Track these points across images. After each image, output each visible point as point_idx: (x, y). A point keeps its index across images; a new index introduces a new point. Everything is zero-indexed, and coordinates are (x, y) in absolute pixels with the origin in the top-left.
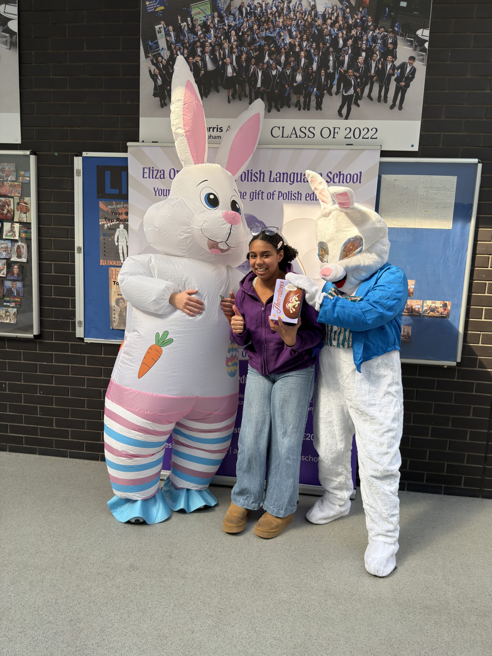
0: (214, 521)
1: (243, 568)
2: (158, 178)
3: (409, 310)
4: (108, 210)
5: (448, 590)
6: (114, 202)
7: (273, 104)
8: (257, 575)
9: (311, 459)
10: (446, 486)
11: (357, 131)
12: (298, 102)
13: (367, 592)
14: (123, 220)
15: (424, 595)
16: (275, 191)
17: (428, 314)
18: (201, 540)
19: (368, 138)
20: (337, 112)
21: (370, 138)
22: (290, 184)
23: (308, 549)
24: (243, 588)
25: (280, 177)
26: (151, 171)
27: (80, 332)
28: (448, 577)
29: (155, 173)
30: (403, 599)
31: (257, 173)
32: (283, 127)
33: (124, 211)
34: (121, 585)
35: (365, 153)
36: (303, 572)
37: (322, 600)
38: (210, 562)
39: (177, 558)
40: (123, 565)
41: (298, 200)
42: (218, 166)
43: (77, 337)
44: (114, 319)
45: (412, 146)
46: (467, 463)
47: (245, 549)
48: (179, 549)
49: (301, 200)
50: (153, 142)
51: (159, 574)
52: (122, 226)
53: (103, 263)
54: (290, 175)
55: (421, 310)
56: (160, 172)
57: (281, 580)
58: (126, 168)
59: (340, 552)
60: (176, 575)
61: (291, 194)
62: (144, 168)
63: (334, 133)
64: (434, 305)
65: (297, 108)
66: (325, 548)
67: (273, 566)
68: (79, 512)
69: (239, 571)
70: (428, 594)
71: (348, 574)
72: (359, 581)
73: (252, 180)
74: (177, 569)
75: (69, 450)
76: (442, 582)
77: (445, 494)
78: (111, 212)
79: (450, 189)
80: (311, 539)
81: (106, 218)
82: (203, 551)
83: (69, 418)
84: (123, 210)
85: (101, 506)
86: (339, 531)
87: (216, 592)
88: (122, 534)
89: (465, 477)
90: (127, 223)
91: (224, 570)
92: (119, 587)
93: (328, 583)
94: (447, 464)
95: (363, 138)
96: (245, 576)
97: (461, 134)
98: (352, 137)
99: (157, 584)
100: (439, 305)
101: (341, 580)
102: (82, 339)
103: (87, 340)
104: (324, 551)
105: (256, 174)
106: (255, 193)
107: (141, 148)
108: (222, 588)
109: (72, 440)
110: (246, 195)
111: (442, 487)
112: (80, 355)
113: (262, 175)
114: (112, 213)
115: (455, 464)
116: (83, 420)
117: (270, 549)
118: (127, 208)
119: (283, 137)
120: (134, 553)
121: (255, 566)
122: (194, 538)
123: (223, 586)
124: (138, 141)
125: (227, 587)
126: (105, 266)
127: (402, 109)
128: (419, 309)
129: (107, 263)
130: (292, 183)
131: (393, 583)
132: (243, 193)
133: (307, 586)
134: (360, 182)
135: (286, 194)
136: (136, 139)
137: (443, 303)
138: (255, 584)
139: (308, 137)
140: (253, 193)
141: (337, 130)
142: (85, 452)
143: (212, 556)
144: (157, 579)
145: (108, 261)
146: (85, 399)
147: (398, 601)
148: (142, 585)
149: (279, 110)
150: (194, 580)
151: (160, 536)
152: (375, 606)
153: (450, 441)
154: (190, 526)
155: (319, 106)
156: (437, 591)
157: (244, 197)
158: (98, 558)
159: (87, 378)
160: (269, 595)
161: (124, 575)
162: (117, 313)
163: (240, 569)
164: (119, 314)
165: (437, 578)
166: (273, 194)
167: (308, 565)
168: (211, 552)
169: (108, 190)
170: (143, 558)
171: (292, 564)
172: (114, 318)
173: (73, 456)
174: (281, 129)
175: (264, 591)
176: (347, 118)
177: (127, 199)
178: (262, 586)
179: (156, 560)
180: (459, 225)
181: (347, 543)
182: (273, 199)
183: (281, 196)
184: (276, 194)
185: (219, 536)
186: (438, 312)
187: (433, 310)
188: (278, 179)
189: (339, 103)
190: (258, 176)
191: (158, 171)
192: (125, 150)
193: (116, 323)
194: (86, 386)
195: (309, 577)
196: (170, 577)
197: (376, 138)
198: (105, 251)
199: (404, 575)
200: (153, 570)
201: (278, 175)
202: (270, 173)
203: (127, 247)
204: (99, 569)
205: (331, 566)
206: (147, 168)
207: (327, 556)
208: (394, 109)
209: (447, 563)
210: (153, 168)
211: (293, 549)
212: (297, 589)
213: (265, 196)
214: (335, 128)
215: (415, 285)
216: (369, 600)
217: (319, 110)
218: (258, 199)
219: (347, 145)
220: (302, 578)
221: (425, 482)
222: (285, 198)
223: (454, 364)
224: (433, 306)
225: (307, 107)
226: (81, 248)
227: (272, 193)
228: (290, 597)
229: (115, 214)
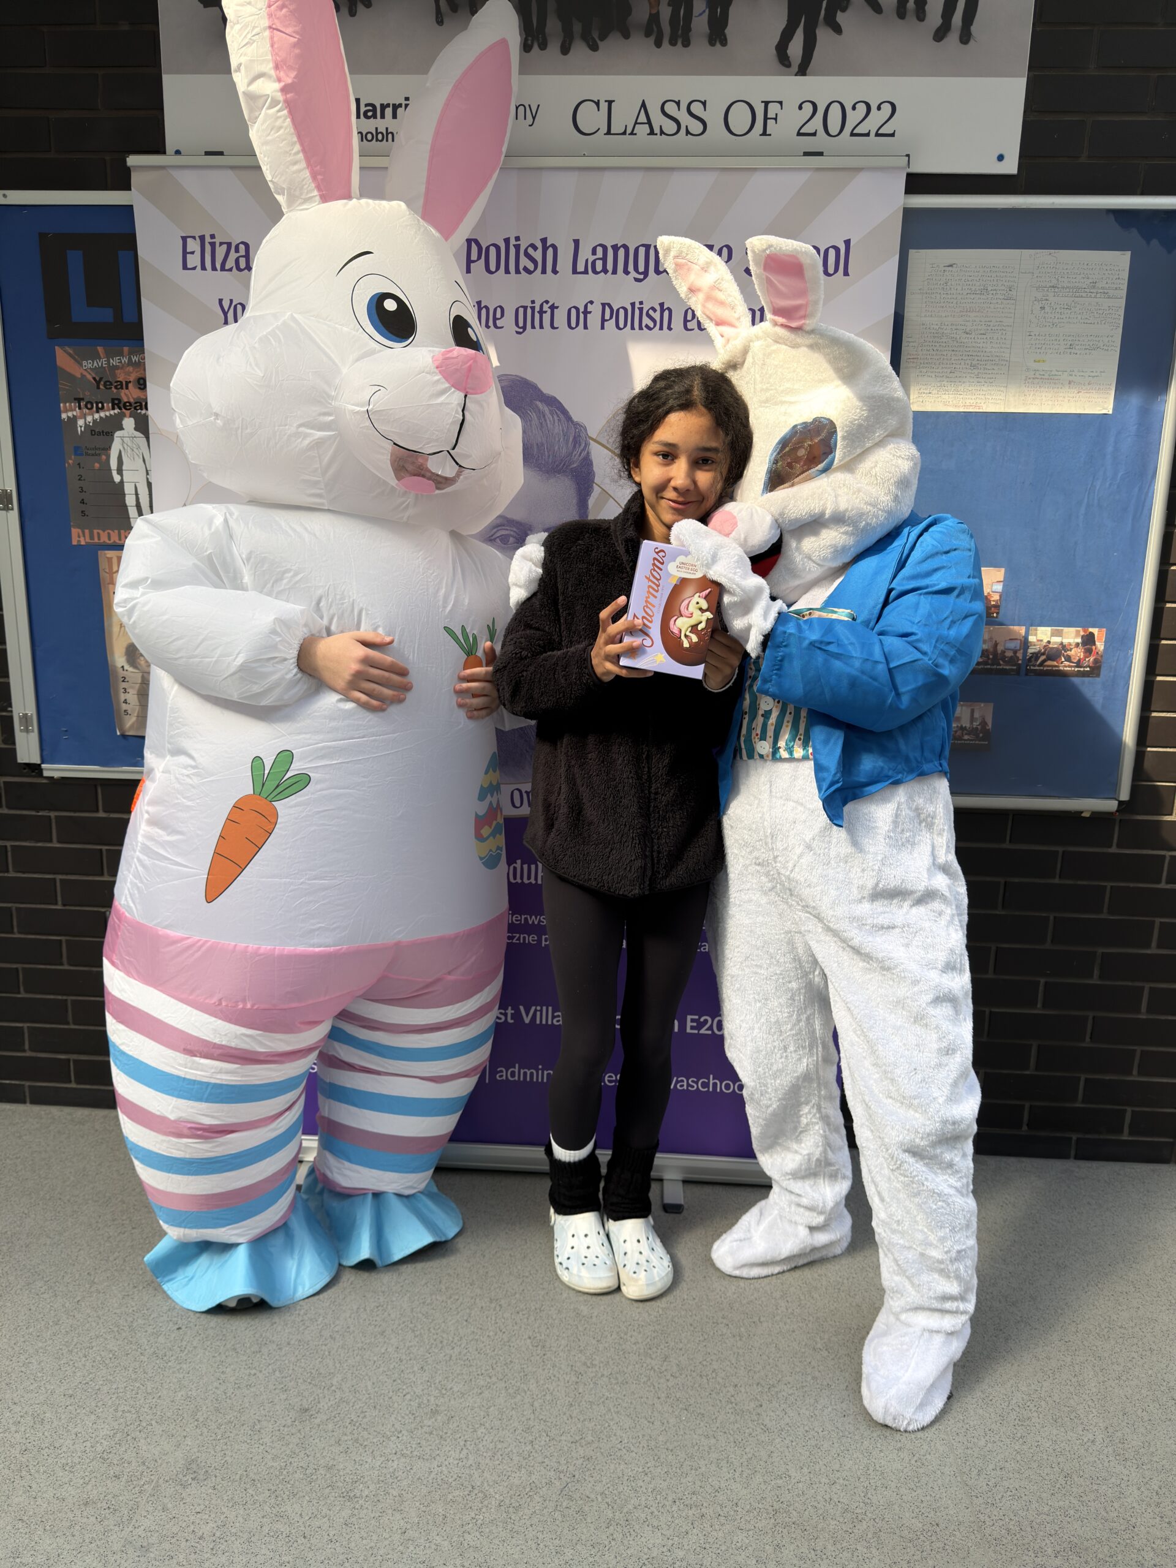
0: (444, 1289)
1: (529, 1447)
2: (230, 270)
3: (988, 657)
4: (85, 373)
5: (1126, 1478)
6: (100, 349)
7: (577, 28)
8: (571, 1468)
9: (715, 1085)
10: (1080, 1136)
11: (835, 110)
12: (654, 18)
13: (896, 1507)
14: (131, 405)
15: (1061, 1503)
16: (591, 302)
17: (1039, 666)
18: (404, 1357)
19: (868, 135)
20: (774, 52)
21: (873, 134)
22: (637, 280)
23: (715, 1365)
24: (528, 1523)
25: (604, 259)
26: (208, 248)
27: (27, 748)
28: (1119, 1434)
29: (221, 252)
30: (1001, 1523)
31: (535, 248)
32: (610, 103)
33: (132, 378)
34: (154, 1539)
35: (863, 178)
36: (706, 1448)
37: (767, 1547)
38: (431, 1433)
39: (330, 1426)
40: (164, 1465)
41: (661, 328)
42: (400, 206)
43: (19, 761)
44: (124, 707)
45: (1001, 158)
46: (1140, 1074)
47: (532, 1381)
48: (338, 1395)
49: (670, 328)
50: (207, 153)
51: (273, 1488)
52: (129, 423)
53: (82, 539)
54: (637, 250)
55: (1020, 655)
56: (237, 250)
57: (640, 1483)
58: (130, 241)
59: (809, 1370)
60: (327, 1490)
61: (641, 310)
62: (184, 239)
63: (766, 118)
64: (1056, 640)
65: (652, 40)
66: (764, 1357)
67: (619, 1433)
68: (39, 1284)
69: (516, 1458)
70: (1071, 1498)
71: (836, 1445)
72: (871, 1469)
73: (521, 268)
74: (329, 1468)
75: (27, 1084)
76: (1105, 1452)
77: (1077, 1158)
78: (94, 379)
79: (1111, 293)
80: (725, 1331)
81: (79, 400)
82: (408, 1397)
83: (19, 993)
84: (129, 374)
85: (111, 1259)
86: (802, 1298)
87: (446, 1543)
88: (169, 1353)
89: (1133, 1111)
90: (143, 412)
91: (470, 1462)
92: (145, 1549)
93: (780, 1482)
94: (1086, 1080)
95: (852, 134)
96: (533, 1477)
97: (1145, 118)
98: (821, 131)
99: (266, 1529)
100: (1071, 641)
101: (817, 1468)
102: (35, 769)
103: (53, 770)
104: (764, 1368)
105: (530, 251)
106: (529, 311)
107: (175, 173)
108: (466, 1528)
109: (34, 1054)
110: (502, 315)
111: (1070, 1139)
112: (33, 813)
113: (550, 252)
114: (98, 383)
115: (1108, 1078)
116: (60, 997)
117: (605, 1373)
118: (141, 365)
119: (609, 133)
120: (201, 1419)
121: (563, 1438)
122: (383, 1351)
123: (467, 1518)
124: (164, 152)
125: (480, 1522)
126: (88, 544)
127: (972, 42)
128: (1015, 652)
129: (92, 537)
130: (641, 277)
131: (968, 1468)
132: (495, 310)
133: (721, 1498)
134: (846, 273)
135: (626, 310)
136: (157, 146)
137: (1082, 633)
138: (565, 1504)
139: (688, 132)
140: (525, 308)
141: (773, 109)
142: (73, 1085)
143: (435, 1412)
144: (266, 1508)
145: (95, 531)
146: (60, 941)
147: (988, 1531)
148: (218, 1534)
149: (594, 48)
150: (380, 1506)
151: (283, 1352)
152: (925, 1553)
153: (1094, 1018)
154: (372, 1311)
155: (718, 35)
156: (1095, 1487)
157: (499, 323)
158: (88, 1444)
159: (61, 880)
160: (606, 1543)
161: (166, 1501)
162: (132, 688)
163: (519, 1455)
164: (139, 691)
165: (1091, 1437)
166: (586, 312)
167: (718, 1425)
168: (432, 1399)
169: (81, 311)
170: (227, 1435)
171: (672, 1421)
172: (125, 702)
173: (41, 1098)
174: (604, 106)
175: (592, 1529)
176: (802, 71)
177: (141, 338)
178: (586, 1509)
179: (267, 1440)
180: (1135, 400)
181: (826, 1337)
182: (586, 327)
183: (611, 317)
184: (596, 310)
185: (456, 1339)
186: (1068, 659)
187: (1053, 654)
188: (599, 265)
189: (781, 23)
190: (538, 255)
191: (229, 245)
192: (124, 184)
193: (134, 719)
194: (60, 902)
195: (723, 1463)
196: (307, 1498)
197: (893, 135)
198: (82, 502)
199: (997, 1437)
200: (257, 1477)
201: (600, 250)
202: (573, 245)
203: (149, 485)
204: (89, 1487)
205: (787, 1420)
206: (194, 238)
207: (773, 1386)
208: (945, 40)
209: (1113, 1385)
210: (212, 236)
211: (675, 1369)
212: (691, 1513)
213: (561, 317)
214: (766, 103)
215: (1006, 582)
216: (903, 1535)
217: (718, 45)
218: (541, 327)
219: (806, 154)
220: (703, 1469)
221: (1025, 1128)
222: (621, 325)
223: (1111, 805)
224: (1055, 643)
225: (681, 35)
226: (11, 495)
227: (582, 309)
228: (671, 1542)
229: (105, 385)
